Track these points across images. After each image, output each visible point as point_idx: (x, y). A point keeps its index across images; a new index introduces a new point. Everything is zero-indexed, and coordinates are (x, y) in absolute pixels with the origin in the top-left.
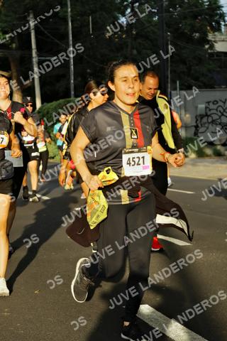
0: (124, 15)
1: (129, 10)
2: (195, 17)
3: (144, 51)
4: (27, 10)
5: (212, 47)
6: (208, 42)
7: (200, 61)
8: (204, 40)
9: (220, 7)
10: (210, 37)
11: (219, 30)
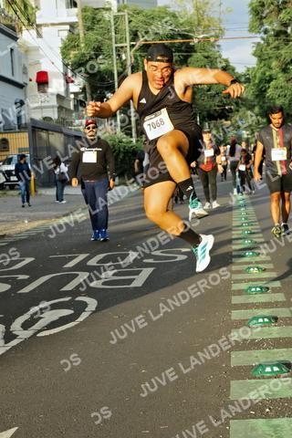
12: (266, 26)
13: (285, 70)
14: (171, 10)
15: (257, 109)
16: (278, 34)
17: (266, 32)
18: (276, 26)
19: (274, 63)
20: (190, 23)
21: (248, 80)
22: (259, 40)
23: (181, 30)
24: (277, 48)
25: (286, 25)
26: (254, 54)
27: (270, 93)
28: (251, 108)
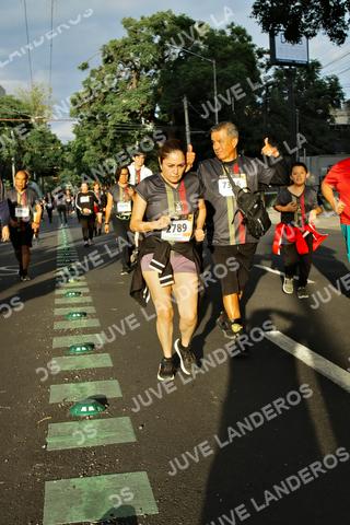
0: (260, 96)
1: (264, 92)
2: (319, 96)
3: (277, 125)
4: (181, 95)
5: (333, 121)
6: (330, 116)
7: (323, 132)
8: (326, 115)
9: (339, 88)
10: (331, 113)
11: (339, 107)
12: (82, 113)
13: (94, 144)
14: (15, 98)
15: (75, 170)
16: (90, 119)
17: (82, 117)
18: (89, 114)
19: (87, 139)
20: (29, 109)
21: (69, 150)
22: (77, 122)
23: (22, 112)
24: (89, 128)
25: (95, 113)
26: (74, 132)
27: (84, 159)
28: (72, 169)
